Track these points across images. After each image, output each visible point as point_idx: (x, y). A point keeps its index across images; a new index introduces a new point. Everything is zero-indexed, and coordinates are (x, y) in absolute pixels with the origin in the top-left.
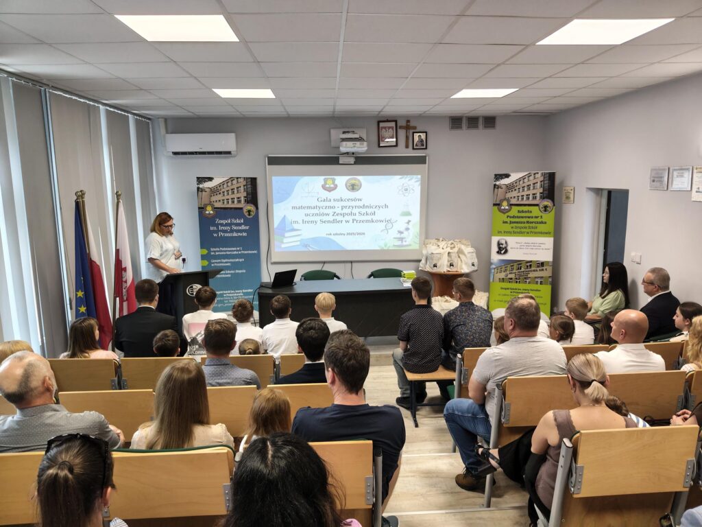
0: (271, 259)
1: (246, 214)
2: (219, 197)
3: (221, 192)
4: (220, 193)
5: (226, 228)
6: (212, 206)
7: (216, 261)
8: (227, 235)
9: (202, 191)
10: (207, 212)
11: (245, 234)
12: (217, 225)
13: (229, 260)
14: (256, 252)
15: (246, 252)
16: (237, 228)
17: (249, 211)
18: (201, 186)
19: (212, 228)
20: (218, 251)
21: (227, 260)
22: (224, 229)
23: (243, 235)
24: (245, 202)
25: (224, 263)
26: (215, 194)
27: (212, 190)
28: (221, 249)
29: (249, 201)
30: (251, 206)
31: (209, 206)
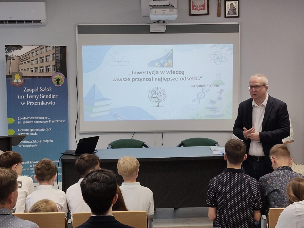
0: (79, 129)
1: (55, 83)
2: (28, 65)
3: (30, 60)
4: (29, 62)
5: (34, 97)
6: (21, 74)
7: (23, 130)
8: (34, 104)
9: (10, 60)
10: (15, 81)
11: (53, 103)
12: (25, 94)
13: (36, 130)
14: (64, 121)
15: (54, 122)
16: (46, 97)
17: (58, 80)
18: (9, 54)
19: (19, 97)
20: (25, 120)
21: (34, 130)
22: (32, 97)
23: (51, 104)
24: (54, 71)
25: (31, 132)
26: (24, 62)
27: (20, 58)
28: (28, 118)
29: (58, 70)
30: (60, 75)
31: (17, 74)
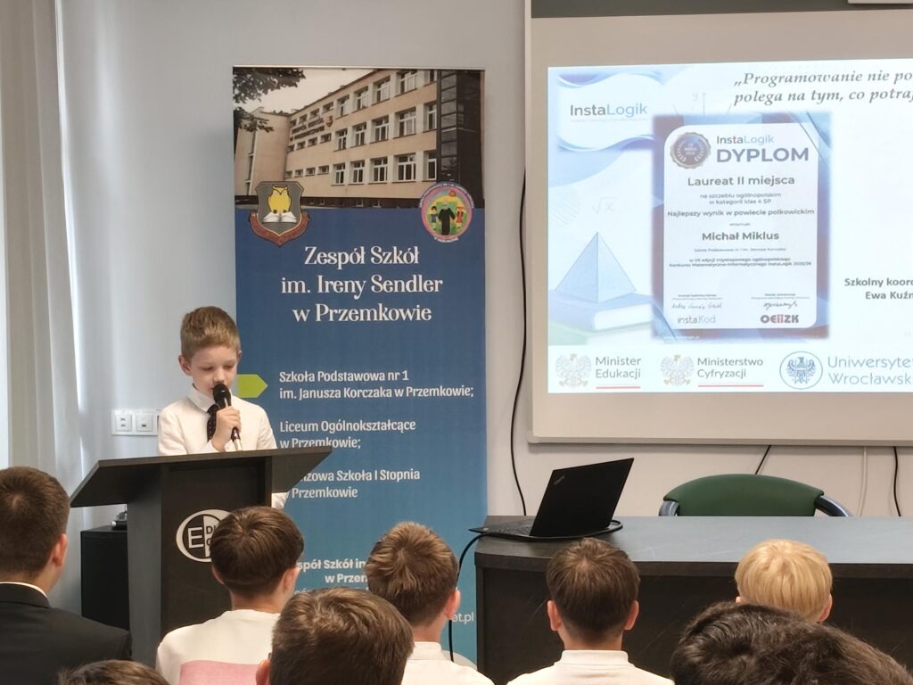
0: (529, 426)
1: (434, 227)
2: (323, 154)
4: (327, 138)
5: (344, 286)
6: (294, 190)
7: (298, 427)
8: (347, 315)
9: (252, 129)
10: (271, 218)
11: (422, 314)
12: (310, 274)
13: (353, 427)
14: (465, 391)
15: (425, 392)
16: (394, 286)
17: (445, 215)
18: (250, 106)
19: (287, 287)
20: (309, 385)
21: (344, 426)
22: (338, 288)
23: (415, 316)
24: (432, 175)
25: (332, 437)
26: (306, 139)
27: (294, 123)
28: (322, 375)
29: (446, 172)
30: (453, 194)
31: (280, 190)
